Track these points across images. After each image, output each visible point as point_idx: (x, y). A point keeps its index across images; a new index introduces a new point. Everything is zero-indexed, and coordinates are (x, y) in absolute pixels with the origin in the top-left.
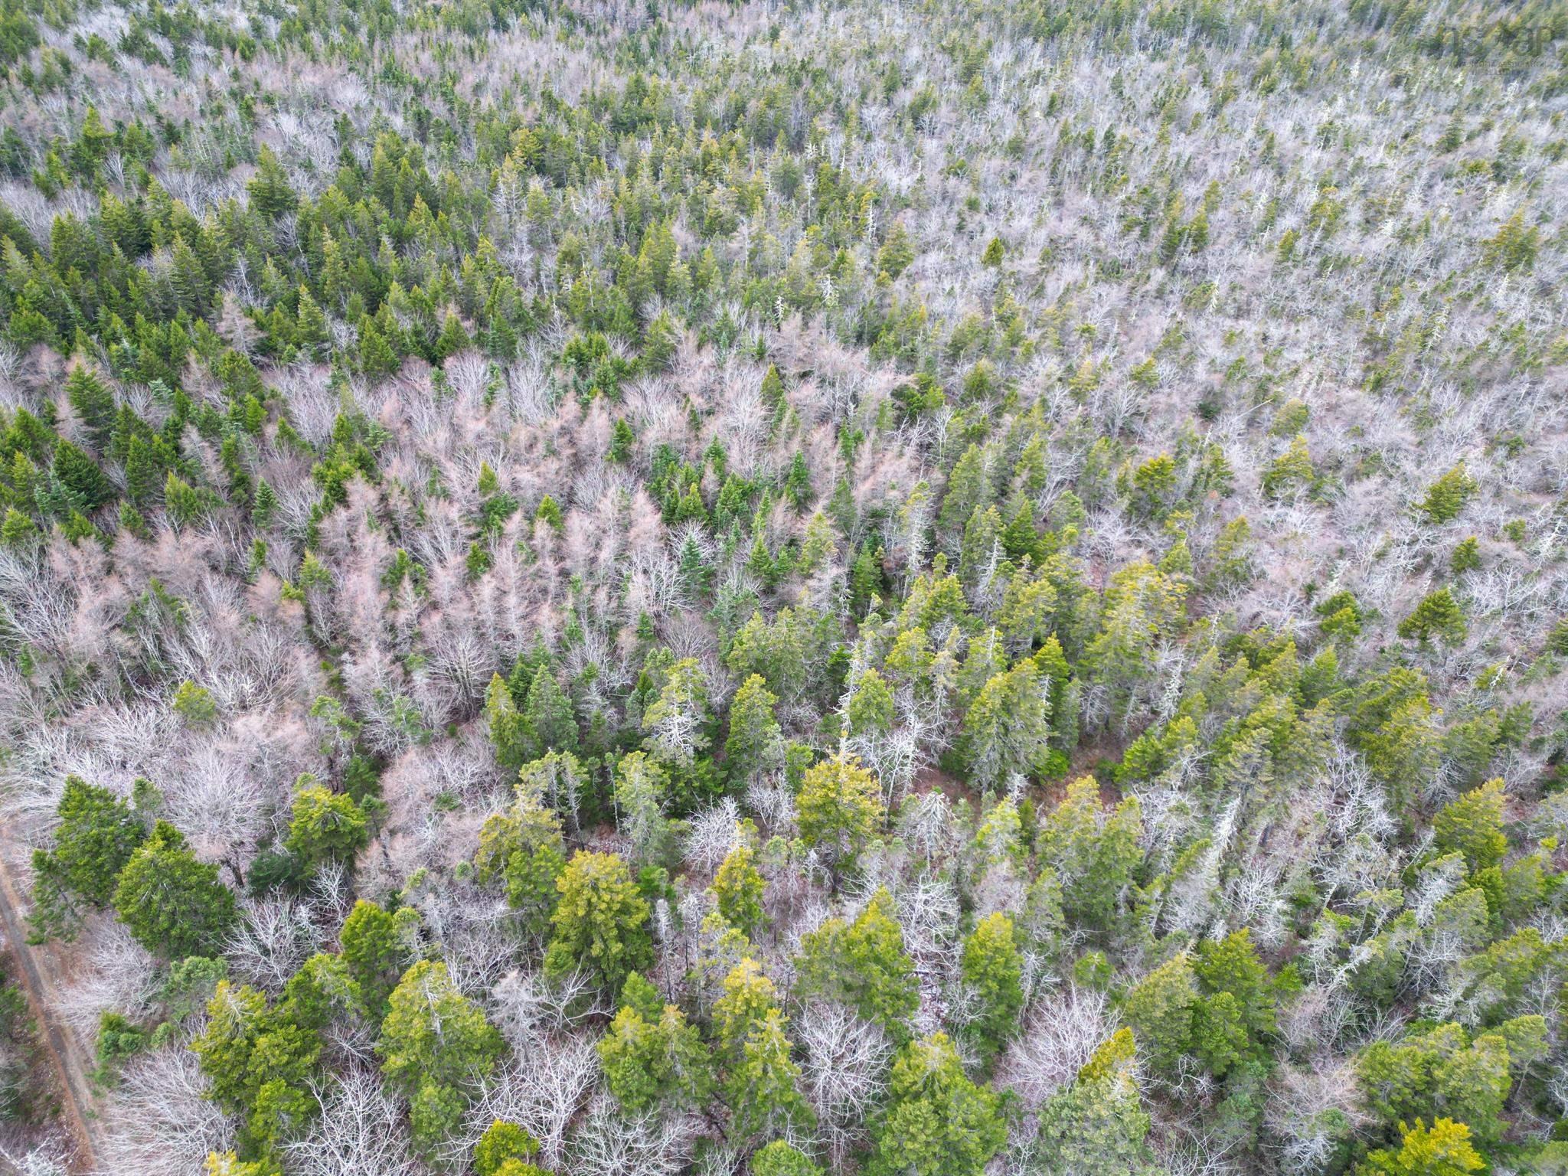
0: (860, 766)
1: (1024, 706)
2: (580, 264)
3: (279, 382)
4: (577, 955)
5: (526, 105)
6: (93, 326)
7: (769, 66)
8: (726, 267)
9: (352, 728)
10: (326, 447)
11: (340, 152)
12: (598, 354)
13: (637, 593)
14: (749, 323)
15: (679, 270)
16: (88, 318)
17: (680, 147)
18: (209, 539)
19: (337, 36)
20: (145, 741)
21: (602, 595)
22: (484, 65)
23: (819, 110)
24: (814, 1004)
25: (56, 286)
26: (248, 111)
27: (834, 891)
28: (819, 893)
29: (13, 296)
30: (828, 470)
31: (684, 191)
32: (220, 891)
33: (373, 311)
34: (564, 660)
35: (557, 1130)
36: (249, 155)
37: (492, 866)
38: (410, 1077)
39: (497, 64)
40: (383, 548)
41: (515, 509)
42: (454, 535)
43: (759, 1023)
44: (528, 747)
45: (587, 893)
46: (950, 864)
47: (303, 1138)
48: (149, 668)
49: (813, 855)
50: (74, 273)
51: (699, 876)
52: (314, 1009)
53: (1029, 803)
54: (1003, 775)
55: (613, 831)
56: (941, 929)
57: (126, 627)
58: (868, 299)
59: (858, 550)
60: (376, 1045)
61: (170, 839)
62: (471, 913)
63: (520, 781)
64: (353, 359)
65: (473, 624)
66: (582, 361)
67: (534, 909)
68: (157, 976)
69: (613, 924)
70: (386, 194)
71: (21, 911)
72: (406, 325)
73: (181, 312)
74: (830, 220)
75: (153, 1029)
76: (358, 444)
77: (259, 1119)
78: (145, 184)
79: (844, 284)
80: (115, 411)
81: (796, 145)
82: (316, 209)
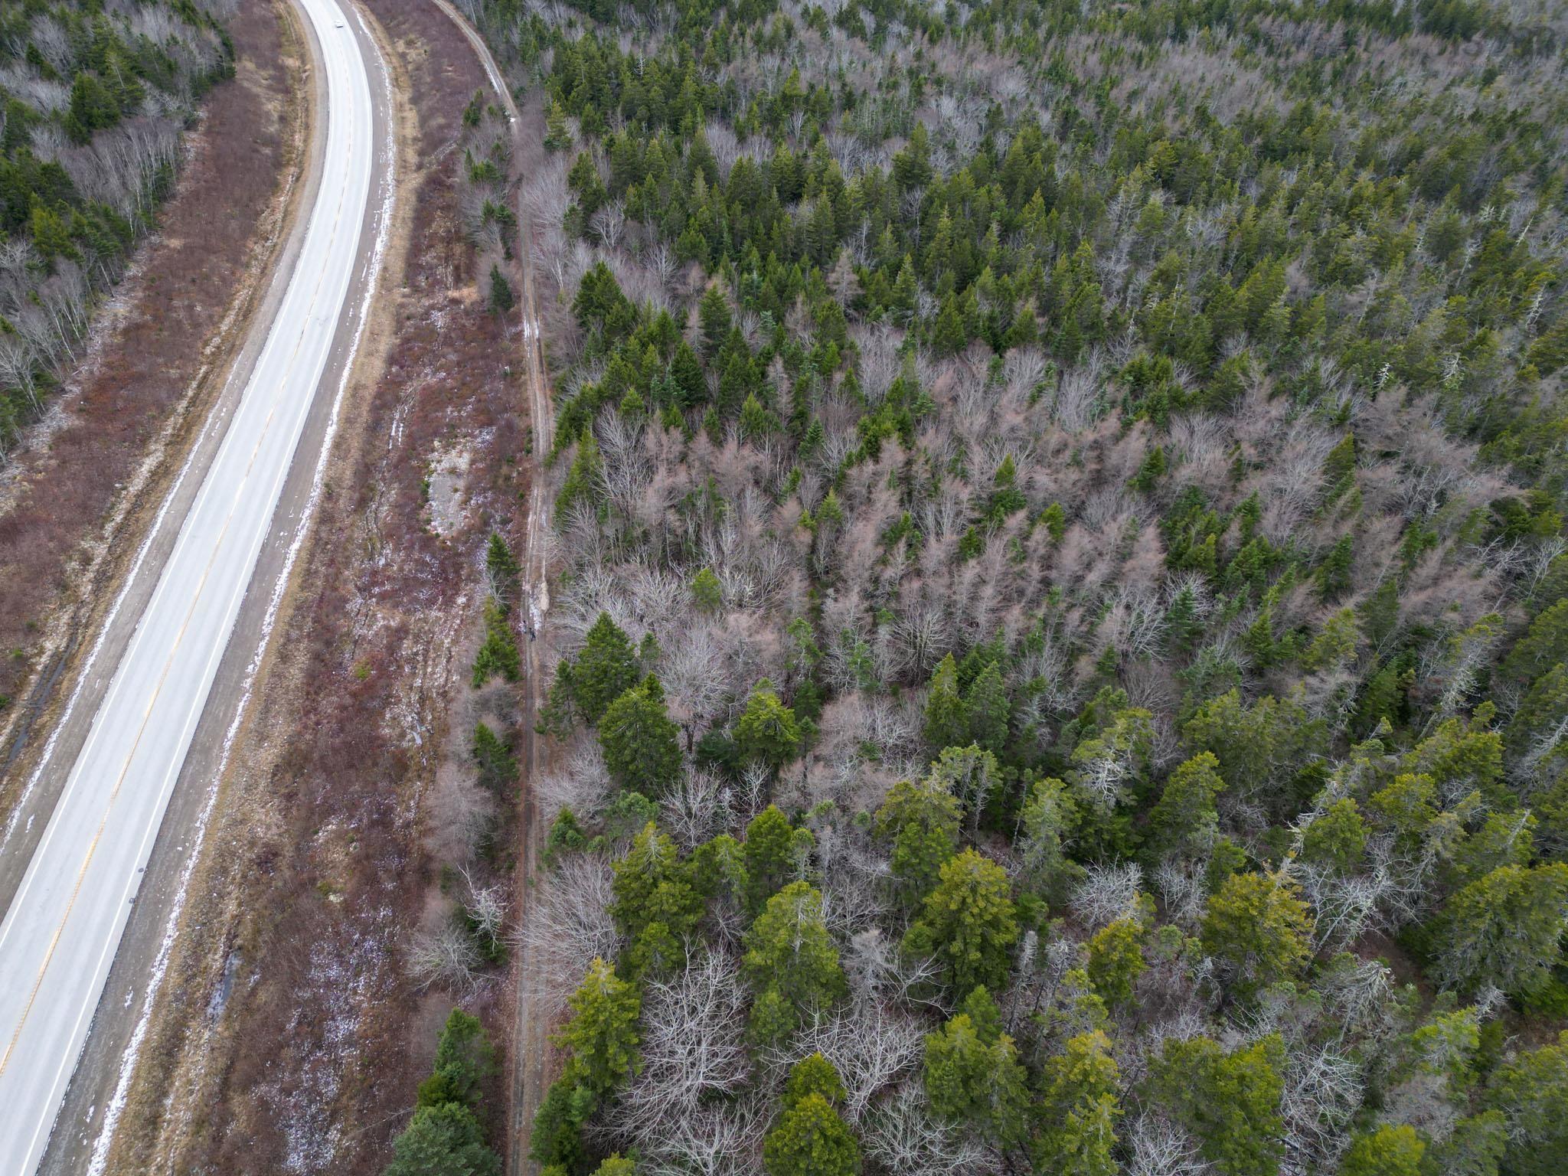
0: (1299, 896)
1: (1536, 915)
2: (1173, 284)
3: (861, 338)
4: (936, 944)
5: (1176, 118)
6: (737, 256)
7: (1470, 112)
8: (1335, 319)
9: (815, 655)
10: (877, 404)
11: (982, 139)
12: (1158, 379)
13: (1112, 625)
14: (1340, 384)
15: (1279, 311)
16: (734, 246)
17: (1328, 184)
18: (761, 456)
19: (1018, 30)
20: (663, 605)
21: (1075, 616)
22: (1148, 73)
23: (1516, 169)
24: (1154, 1112)
25: (720, 215)
26: (918, 90)
27: (1218, 1012)
28: (1201, 1006)
29: (689, 216)
30: (1377, 565)
31: (1315, 231)
32: (673, 749)
33: (960, 288)
34: (1016, 665)
35: (865, 1092)
36: (905, 129)
37: (889, 826)
38: (761, 978)
39: (1161, 73)
40: (893, 508)
41: (1022, 507)
42: (958, 514)
43: (1090, 1099)
44: (956, 732)
45: (964, 891)
46: (1369, 1047)
47: (666, 983)
48: (684, 547)
49: (1208, 963)
50: (737, 207)
51: (1078, 927)
52: (709, 880)
53: (1499, 1025)
54: (1476, 981)
55: (1008, 844)
56: (1330, 1111)
57: (679, 509)
58: (1500, 391)
59: (1383, 664)
60: (745, 935)
61: (654, 691)
62: (857, 859)
63: (939, 760)
64: (927, 330)
65: (945, 601)
66: (1139, 380)
67: (912, 882)
68: (608, 796)
69: (979, 931)
70: (1010, 185)
71: (538, 703)
72: (985, 310)
73: (805, 258)
74: (1483, 294)
75: (592, 837)
76: (905, 408)
77: (640, 948)
78: (815, 140)
79: (1474, 368)
80: (729, 329)
81: (1470, 205)
82: (944, 188)
